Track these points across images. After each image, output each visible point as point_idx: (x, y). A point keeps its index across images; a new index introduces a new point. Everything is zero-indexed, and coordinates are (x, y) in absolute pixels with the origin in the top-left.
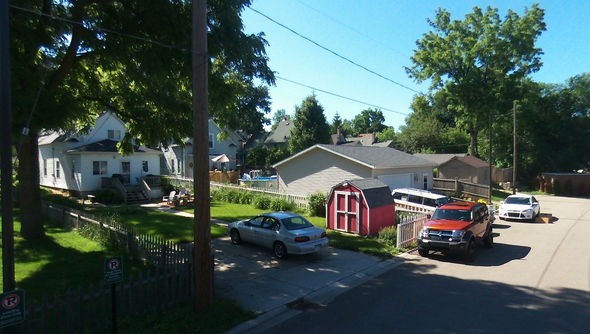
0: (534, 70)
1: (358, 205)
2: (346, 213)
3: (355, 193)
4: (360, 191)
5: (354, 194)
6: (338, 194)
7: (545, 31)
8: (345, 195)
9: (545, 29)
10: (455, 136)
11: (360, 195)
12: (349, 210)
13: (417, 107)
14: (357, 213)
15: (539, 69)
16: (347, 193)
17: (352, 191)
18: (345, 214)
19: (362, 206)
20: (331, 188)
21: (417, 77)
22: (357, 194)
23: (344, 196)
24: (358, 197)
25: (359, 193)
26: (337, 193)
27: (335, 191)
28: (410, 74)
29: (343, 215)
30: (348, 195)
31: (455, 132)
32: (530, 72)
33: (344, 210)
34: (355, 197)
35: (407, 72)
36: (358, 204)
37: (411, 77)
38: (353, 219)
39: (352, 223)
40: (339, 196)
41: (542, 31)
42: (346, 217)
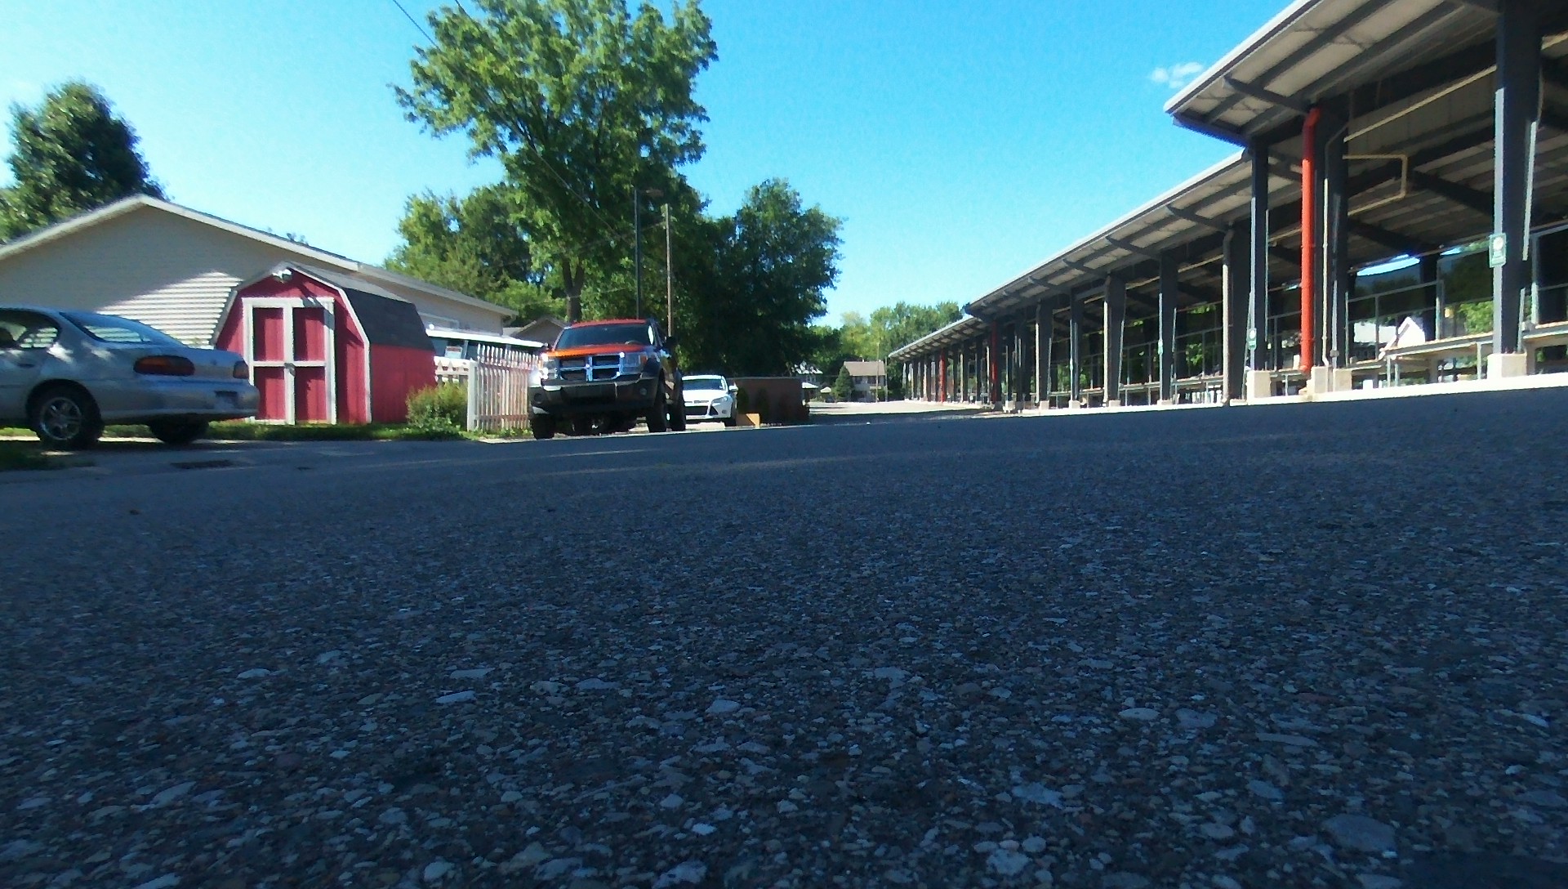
0: (691, 157)
1: (328, 335)
2: (288, 365)
3: (318, 299)
4: (336, 293)
5: (315, 301)
6: (255, 309)
7: (716, 62)
8: (281, 309)
9: (715, 57)
10: (525, 299)
11: (338, 306)
12: (300, 351)
13: (418, 230)
14: (328, 361)
15: (700, 157)
16: (288, 303)
17: (306, 293)
18: (283, 368)
19: (345, 338)
20: (230, 290)
21: (429, 121)
22: (326, 302)
23: (276, 313)
24: (332, 312)
25: (331, 299)
26: (249, 304)
27: (243, 299)
28: (410, 109)
29: (277, 373)
30: (294, 309)
31: (524, 291)
32: (683, 160)
33: (278, 355)
34: (317, 313)
35: (403, 103)
36: (332, 332)
37: (412, 117)
38: (312, 384)
39: (311, 396)
40: (260, 314)
41: (710, 60)
42: (289, 379)
